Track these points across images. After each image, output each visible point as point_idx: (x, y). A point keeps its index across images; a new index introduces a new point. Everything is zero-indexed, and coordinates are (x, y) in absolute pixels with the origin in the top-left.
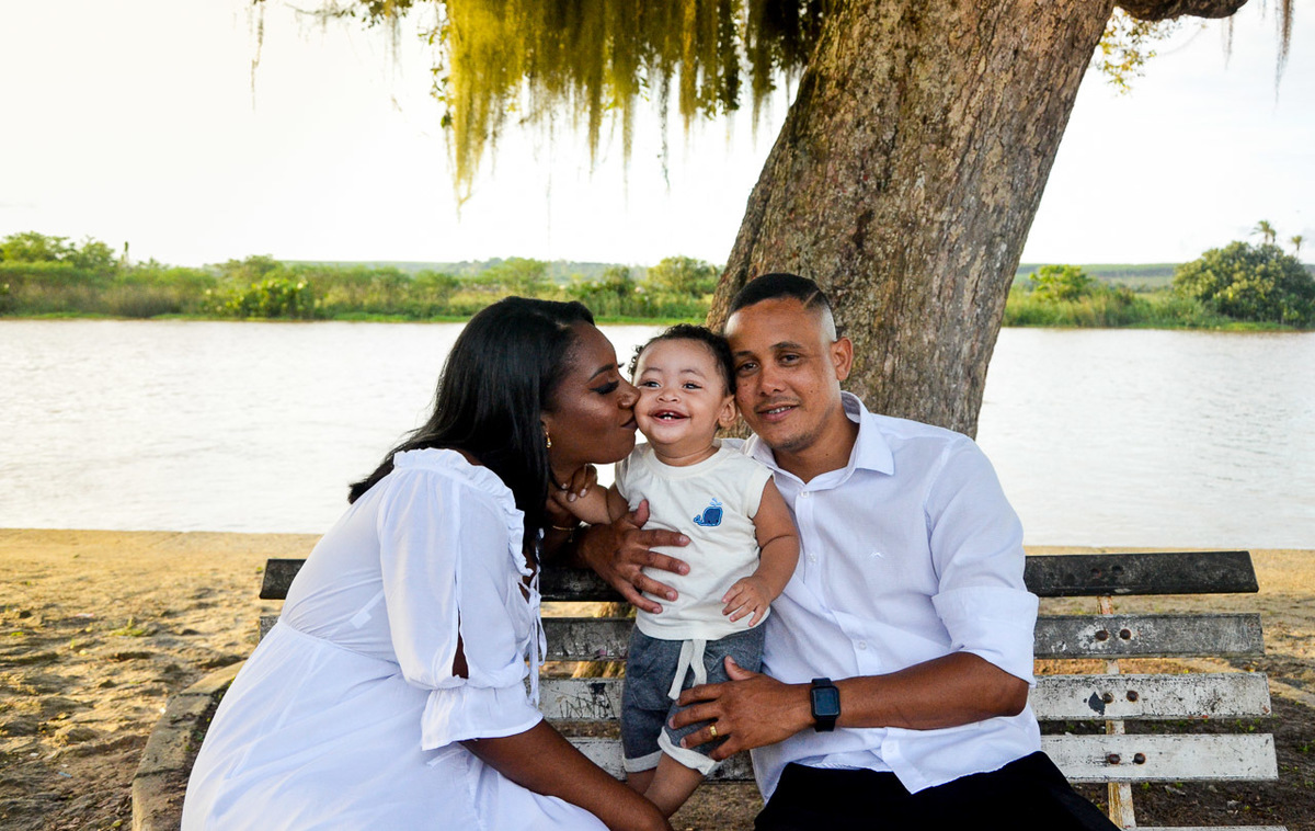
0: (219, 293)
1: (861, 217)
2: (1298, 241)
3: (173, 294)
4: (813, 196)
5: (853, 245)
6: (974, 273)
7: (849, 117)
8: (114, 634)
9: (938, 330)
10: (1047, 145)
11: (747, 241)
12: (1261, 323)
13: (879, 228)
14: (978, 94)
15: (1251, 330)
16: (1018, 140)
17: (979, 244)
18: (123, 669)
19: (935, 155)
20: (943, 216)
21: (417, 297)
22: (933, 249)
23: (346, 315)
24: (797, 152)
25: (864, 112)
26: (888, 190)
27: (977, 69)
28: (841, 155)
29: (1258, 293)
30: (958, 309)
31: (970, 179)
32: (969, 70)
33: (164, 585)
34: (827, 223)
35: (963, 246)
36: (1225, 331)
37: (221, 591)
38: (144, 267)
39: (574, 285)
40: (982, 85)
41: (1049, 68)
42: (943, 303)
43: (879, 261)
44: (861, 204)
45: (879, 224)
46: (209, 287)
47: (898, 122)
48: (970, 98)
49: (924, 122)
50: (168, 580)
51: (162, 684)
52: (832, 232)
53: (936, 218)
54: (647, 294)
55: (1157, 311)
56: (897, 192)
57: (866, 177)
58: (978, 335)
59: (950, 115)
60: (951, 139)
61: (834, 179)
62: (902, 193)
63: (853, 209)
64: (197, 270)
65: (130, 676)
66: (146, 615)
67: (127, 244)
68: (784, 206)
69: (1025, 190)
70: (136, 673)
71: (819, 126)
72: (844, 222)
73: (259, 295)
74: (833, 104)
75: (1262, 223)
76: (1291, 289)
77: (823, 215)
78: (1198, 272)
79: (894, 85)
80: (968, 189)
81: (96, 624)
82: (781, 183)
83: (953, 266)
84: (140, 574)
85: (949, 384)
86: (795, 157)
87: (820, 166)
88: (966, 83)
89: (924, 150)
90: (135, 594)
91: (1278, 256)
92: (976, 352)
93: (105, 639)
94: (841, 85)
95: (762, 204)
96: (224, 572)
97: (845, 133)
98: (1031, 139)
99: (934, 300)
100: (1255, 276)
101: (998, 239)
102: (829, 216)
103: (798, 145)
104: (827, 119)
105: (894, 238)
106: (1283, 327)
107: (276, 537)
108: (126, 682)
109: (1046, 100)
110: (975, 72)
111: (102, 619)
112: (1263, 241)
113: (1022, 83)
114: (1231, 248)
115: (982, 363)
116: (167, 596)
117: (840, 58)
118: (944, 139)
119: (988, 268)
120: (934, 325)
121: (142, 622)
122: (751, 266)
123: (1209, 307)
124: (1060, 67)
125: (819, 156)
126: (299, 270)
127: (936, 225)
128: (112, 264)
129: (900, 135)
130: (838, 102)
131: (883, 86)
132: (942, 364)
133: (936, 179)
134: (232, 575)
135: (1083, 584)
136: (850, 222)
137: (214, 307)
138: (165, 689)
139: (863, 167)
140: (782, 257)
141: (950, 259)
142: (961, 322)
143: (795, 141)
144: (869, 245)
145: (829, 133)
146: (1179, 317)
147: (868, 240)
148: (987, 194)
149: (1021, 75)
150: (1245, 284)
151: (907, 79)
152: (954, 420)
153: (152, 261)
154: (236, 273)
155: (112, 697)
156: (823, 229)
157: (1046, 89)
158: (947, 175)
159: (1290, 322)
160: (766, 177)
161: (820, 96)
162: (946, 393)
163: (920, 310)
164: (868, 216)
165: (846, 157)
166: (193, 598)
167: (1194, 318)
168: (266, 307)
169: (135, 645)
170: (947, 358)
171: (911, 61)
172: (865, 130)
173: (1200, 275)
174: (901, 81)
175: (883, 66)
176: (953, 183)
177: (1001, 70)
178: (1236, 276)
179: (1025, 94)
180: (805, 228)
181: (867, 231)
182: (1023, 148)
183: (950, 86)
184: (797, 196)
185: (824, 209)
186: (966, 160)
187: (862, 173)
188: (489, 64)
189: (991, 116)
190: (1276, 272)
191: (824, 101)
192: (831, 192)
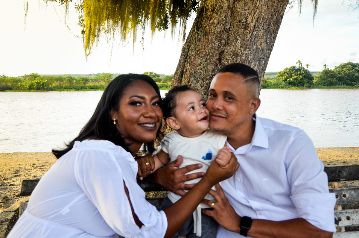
0: (23, 84)
1: (220, 52)
2: (308, 65)
3: (9, 84)
4: (205, 46)
5: (218, 62)
7: (215, 21)
10: (276, 30)
11: (183, 61)
12: (299, 87)
14: (257, 13)
15: (297, 89)
16: (268, 28)
17: (257, 61)
19: (243, 33)
20: (246, 52)
21: (78, 84)
22: (243, 62)
23: (58, 89)
24: (199, 32)
25: (220, 19)
26: (229, 44)
27: (256, 5)
28: (213, 33)
29: (298, 79)
31: (254, 40)
32: (254, 5)
33: (4, 170)
34: (209, 54)
35: (252, 61)
36: (290, 89)
37: (22, 171)
40: (258, 10)
41: (278, 5)
44: (220, 49)
45: (226, 55)
46: (20, 82)
47: (231, 22)
48: (254, 14)
49: (240, 22)
50: (6, 168)
51: (2, 203)
52: (211, 58)
53: (244, 52)
55: (273, 84)
56: (232, 44)
57: (221, 40)
59: (248, 20)
60: (248, 27)
61: (211, 41)
62: (233, 45)
63: (218, 50)
64: (17, 77)
68: (195, 49)
69: (270, 44)
71: (206, 24)
72: (215, 54)
73: (34, 84)
74: (210, 17)
75: (298, 61)
76: (307, 78)
77: (208, 52)
78: (283, 74)
79: (230, 10)
80: (254, 43)
82: (194, 42)
86: (198, 34)
87: (206, 37)
88: (253, 9)
89: (240, 31)
91: (303, 69)
94: (213, 10)
95: (187, 49)
96: (23, 165)
97: (214, 26)
98: (272, 28)
100: (298, 75)
101: (262, 59)
102: (210, 53)
104: (208, 22)
105: (231, 59)
106: (305, 88)
107: (39, 154)
109: (276, 16)
110: (256, 6)
112: (299, 66)
113: (270, 9)
114: (291, 67)
116: (5, 173)
117: (212, 2)
118: (246, 27)
119: (259, 68)
122: (185, 69)
123: (286, 83)
124: (281, 5)
125: (206, 34)
126: (45, 77)
127: (244, 55)
129: (232, 27)
130: (212, 16)
131: (226, 11)
133: (244, 40)
134: (25, 166)
136: (217, 54)
137: (21, 88)
139: (220, 37)
140: (195, 66)
143: (198, 29)
144: (223, 61)
145: (209, 26)
146: (279, 86)
148: (259, 45)
149: (269, 7)
150: (295, 77)
151: (234, 8)
153: (3, 75)
154: (27, 78)
156: (208, 57)
157: (277, 12)
158: (247, 39)
159: (306, 86)
160: (188, 41)
161: (206, 14)
164: (222, 52)
165: (215, 34)
167: (282, 86)
168: (36, 87)
171: (235, 3)
172: (221, 25)
174: (232, 9)
175: (226, 4)
176: (249, 41)
177: (264, 5)
178: (293, 75)
179: (271, 13)
180: (202, 56)
181: (222, 57)
182: (269, 30)
183: (248, 10)
184: (199, 46)
185: (208, 50)
186: (253, 34)
187: (220, 38)
188: (96, 15)
189: (261, 20)
190: (303, 73)
191: (207, 16)
192: (210, 45)
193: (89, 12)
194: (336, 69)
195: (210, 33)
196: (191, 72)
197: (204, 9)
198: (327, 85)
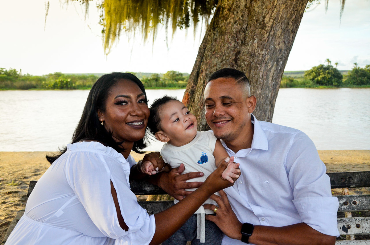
0: (47, 82)
1: (237, 53)
2: (337, 64)
3: (34, 83)
4: (221, 46)
5: (234, 62)
6: (272, 71)
7: (232, 21)
8: (8, 185)
9: (262, 89)
10: (295, 29)
11: (199, 62)
12: (328, 86)
13: (242, 56)
14: (274, 12)
15: (325, 88)
16: (287, 27)
17: (274, 62)
18: (9, 197)
19: (260, 32)
20: (263, 52)
22: (260, 63)
23: (82, 88)
24: (215, 32)
25: (237, 19)
26: (245, 44)
27: (274, 4)
28: (229, 33)
29: (327, 78)
30: (267, 82)
31: (272, 40)
32: (271, 4)
33: (25, 168)
34: (225, 55)
35: (269, 62)
36: (318, 88)
37: (42, 170)
38: (26, 76)
39: (143, 79)
40: (276, 9)
41: (297, 3)
42: (263, 81)
43: (243, 67)
44: (236, 49)
45: (242, 55)
46: (44, 81)
47: (248, 22)
48: (272, 13)
49: (257, 21)
50: (26, 167)
51: (21, 202)
52: (227, 58)
53: (261, 53)
54: (163, 81)
55: (300, 83)
56: (248, 45)
57: (238, 40)
58: (273, 91)
59: (265, 19)
60: (266, 27)
61: (227, 41)
62: (250, 45)
63: (234, 50)
64: (41, 76)
65: (11, 199)
66: (19, 178)
67: (21, 70)
68: (211, 50)
69: (288, 44)
70: (13, 198)
71: (222, 24)
72: (231, 55)
73: (58, 83)
74: (227, 16)
75: (327, 59)
76: (335, 77)
77: (224, 53)
78: (311, 73)
79: (247, 10)
80: (271, 43)
81: (3, 182)
82: (210, 43)
83: (266, 68)
84: (18, 165)
85: (265, 107)
86: (214, 34)
87: (223, 37)
88: (271, 8)
89: (257, 30)
90: (16, 172)
91: (332, 68)
92: (273, 96)
93: (5, 187)
94: (229, 10)
95: (204, 50)
96: (43, 164)
97: (231, 26)
98: (290, 27)
99: (261, 80)
100: (326, 73)
101: (280, 60)
102: (226, 53)
103: (215, 30)
104: (225, 21)
105: (247, 60)
106: (333, 87)
108: (10, 201)
109: (295, 14)
110: (273, 5)
111: (5, 180)
112: (328, 64)
113: (288, 8)
114: (319, 66)
115: (274, 100)
116: (26, 172)
117: (229, 1)
118: (263, 27)
119: (277, 69)
120: (261, 88)
121: (17, 181)
122: (201, 70)
123: (314, 82)
124: (300, 3)
125: (222, 33)
126: (69, 76)
127: (261, 55)
128: (17, 75)
129: (249, 26)
130: (228, 16)
131: (243, 10)
132: (263, 101)
133: (261, 40)
134: (46, 165)
135: (338, 184)
136: (233, 55)
137: (46, 86)
138: (21, 204)
139: (237, 37)
140: (211, 66)
141: (265, 66)
142: (268, 87)
143: (214, 29)
144: (239, 62)
145: (226, 26)
146: (306, 85)
147: (239, 60)
148: (277, 45)
149: (288, 5)
150: (323, 76)
151: (251, 8)
152: (266, 118)
153: (28, 74)
154: (51, 77)
155: (5, 207)
156: (224, 57)
157: (296, 10)
158: (264, 39)
159: (335, 86)
160: (205, 41)
161: (222, 14)
162: (264, 109)
163: (256, 83)
164: (239, 53)
165: (231, 34)
166: (33, 172)
167: (310, 85)
168: (60, 86)
169: (14, 189)
170: (264, 98)
171: (252, 2)
172: (237, 24)
173: (311, 74)
174: (249, 8)
175: (243, 4)
176: (266, 41)
177: (282, 4)
178: (321, 74)
179: (289, 12)
180: (218, 57)
181: (238, 57)
182: (288, 30)
183: (265, 9)
184: (215, 47)
185: (225, 50)
186: (270, 34)
187: (237, 39)
188: (116, 14)
189: (278, 19)
190: (331, 72)
191: (224, 15)
192: (226, 45)
193: (109, 11)
194: (367, 68)
195: (227, 33)
196: (207, 73)
197: (220, 9)
198: (358, 84)
